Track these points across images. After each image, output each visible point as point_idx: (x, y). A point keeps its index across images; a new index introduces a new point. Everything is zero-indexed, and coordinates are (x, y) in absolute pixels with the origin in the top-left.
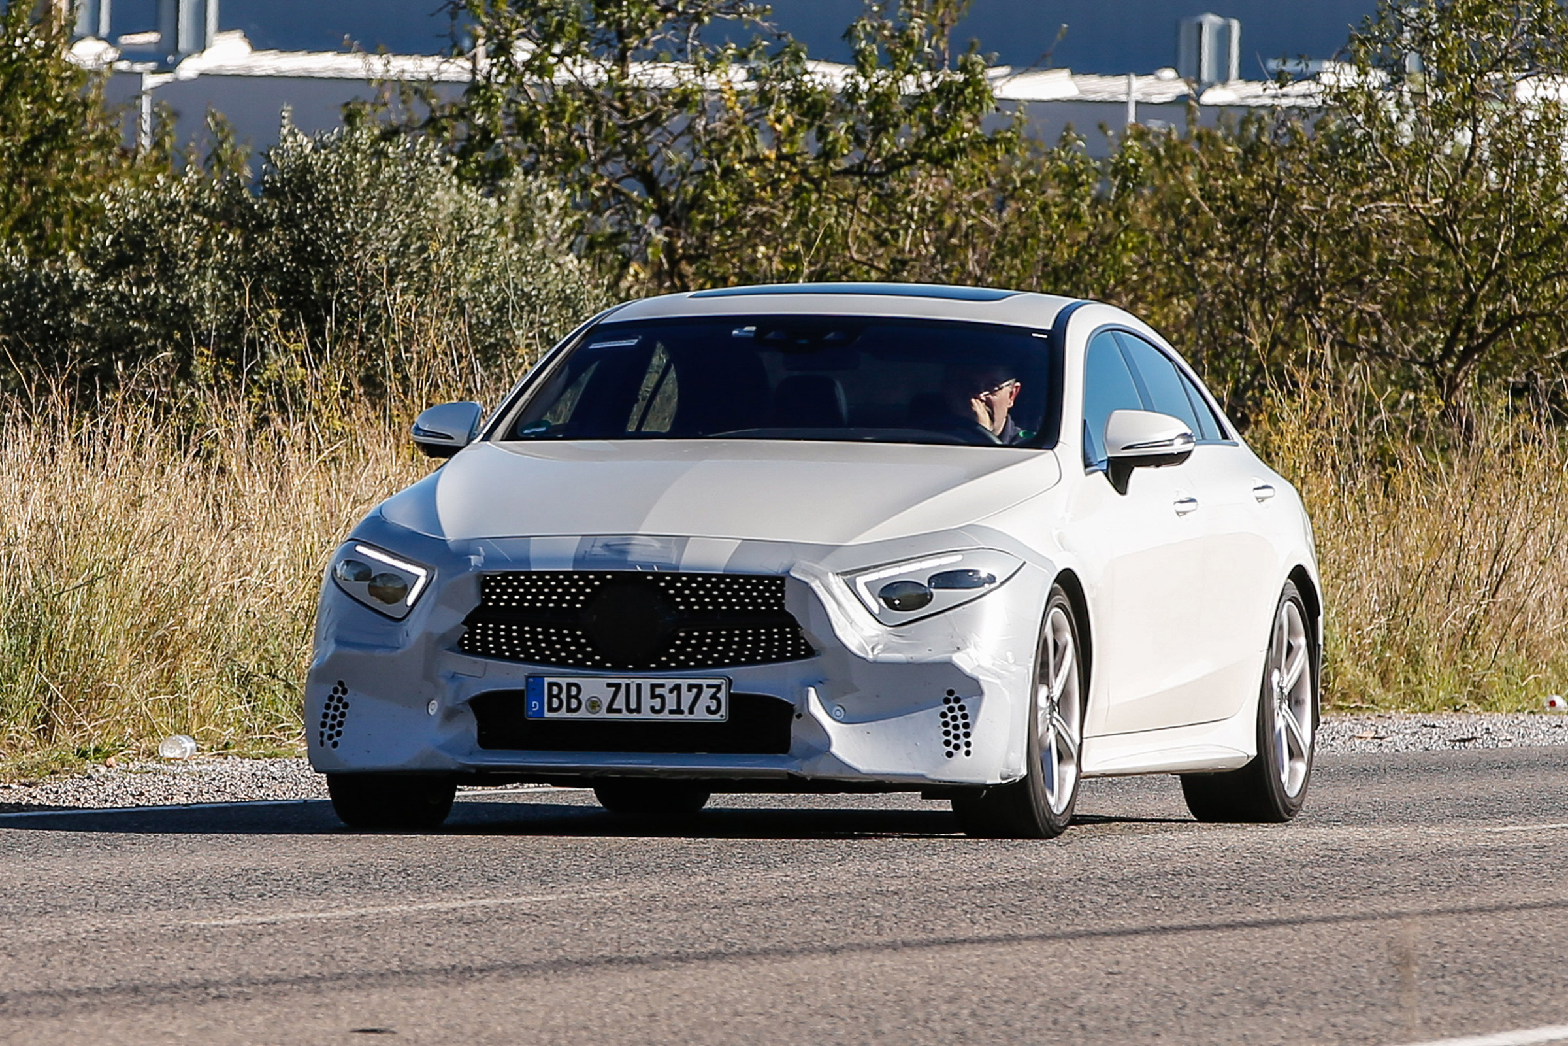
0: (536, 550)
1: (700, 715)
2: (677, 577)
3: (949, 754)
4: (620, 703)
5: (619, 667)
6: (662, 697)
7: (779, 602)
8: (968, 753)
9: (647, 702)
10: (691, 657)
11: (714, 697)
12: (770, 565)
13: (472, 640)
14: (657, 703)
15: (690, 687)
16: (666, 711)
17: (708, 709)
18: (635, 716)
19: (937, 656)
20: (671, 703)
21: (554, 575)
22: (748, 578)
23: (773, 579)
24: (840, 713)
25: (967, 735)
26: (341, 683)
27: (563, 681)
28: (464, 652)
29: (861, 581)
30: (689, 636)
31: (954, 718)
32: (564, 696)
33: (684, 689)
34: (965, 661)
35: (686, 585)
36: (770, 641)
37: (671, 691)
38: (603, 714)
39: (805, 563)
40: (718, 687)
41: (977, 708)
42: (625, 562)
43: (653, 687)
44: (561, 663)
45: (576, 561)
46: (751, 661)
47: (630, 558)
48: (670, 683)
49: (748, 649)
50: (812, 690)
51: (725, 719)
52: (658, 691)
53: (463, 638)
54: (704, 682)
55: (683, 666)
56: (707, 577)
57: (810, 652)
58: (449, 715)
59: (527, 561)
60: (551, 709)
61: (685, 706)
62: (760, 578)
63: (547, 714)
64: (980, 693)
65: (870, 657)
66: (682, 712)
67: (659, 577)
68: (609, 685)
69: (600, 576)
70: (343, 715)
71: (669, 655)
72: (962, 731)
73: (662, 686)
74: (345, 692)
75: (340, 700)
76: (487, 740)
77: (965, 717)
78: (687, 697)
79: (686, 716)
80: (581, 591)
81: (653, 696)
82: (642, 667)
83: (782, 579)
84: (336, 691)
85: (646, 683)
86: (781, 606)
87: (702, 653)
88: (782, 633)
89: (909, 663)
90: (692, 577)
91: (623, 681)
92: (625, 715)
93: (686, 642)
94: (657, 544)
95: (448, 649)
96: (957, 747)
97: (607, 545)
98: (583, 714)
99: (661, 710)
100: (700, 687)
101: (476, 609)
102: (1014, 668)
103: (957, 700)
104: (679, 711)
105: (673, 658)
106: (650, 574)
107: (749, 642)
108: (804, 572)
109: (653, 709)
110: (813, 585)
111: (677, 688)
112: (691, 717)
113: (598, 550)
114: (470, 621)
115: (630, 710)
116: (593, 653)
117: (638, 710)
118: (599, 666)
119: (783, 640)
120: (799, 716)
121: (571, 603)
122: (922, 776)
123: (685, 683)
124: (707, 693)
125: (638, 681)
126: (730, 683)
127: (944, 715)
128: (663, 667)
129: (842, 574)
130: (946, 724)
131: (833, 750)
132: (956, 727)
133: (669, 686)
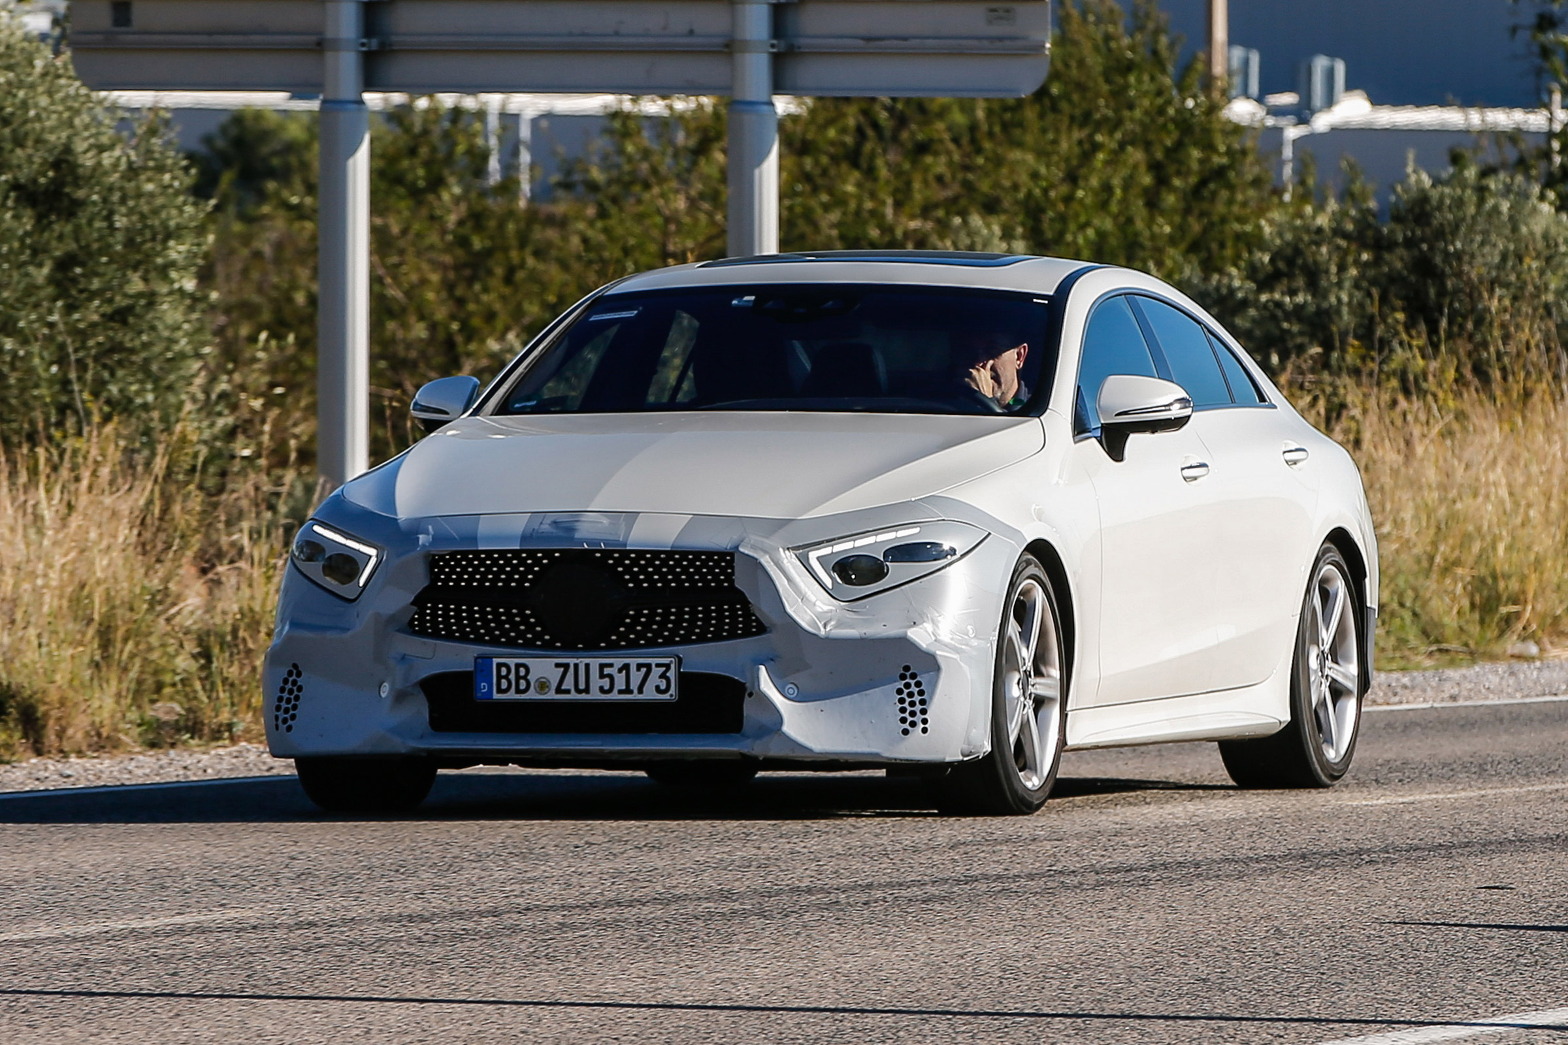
0: (484, 528)
1: (650, 694)
2: (625, 554)
3: (906, 732)
4: (569, 683)
5: (569, 647)
6: (611, 677)
7: (730, 578)
8: (925, 730)
9: (596, 682)
10: (640, 635)
11: (663, 676)
12: (718, 540)
13: (422, 620)
14: (606, 683)
15: (639, 666)
16: (615, 691)
17: (658, 689)
18: (583, 696)
19: (892, 631)
20: (620, 683)
21: (503, 553)
22: (697, 554)
23: (722, 555)
24: (792, 690)
25: (924, 712)
26: (295, 666)
27: (512, 662)
28: (415, 633)
29: (813, 556)
30: (639, 614)
31: (911, 695)
32: (512, 677)
33: (633, 668)
34: (920, 636)
35: (635, 562)
36: (720, 618)
37: (620, 671)
38: (551, 695)
39: (754, 538)
40: (668, 666)
41: (934, 684)
42: (572, 539)
43: (602, 666)
44: (511, 643)
45: (524, 538)
46: (702, 639)
47: (577, 535)
48: (619, 662)
49: (699, 627)
50: (762, 668)
51: (675, 698)
52: (607, 671)
53: (413, 619)
54: (653, 661)
55: (633, 645)
56: (656, 554)
57: (762, 629)
58: (400, 697)
59: (474, 539)
60: (500, 691)
61: (634, 686)
62: (710, 554)
63: (496, 696)
64: (937, 668)
65: (822, 632)
66: (631, 692)
67: (607, 554)
68: (558, 665)
69: (548, 554)
70: (297, 698)
71: (619, 634)
72: (918, 708)
73: (611, 665)
74: (299, 674)
75: (294, 683)
76: (439, 723)
77: (921, 693)
78: (636, 677)
79: (635, 696)
80: (529, 569)
81: (602, 676)
82: (592, 647)
83: (732, 555)
84: (290, 673)
85: (595, 663)
86: (731, 582)
87: (652, 631)
88: (733, 610)
89: (862, 639)
90: (641, 554)
91: (572, 661)
92: (574, 696)
93: (635, 620)
94: (605, 521)
95: (398, 631)
96: (913, 724)
97: (555, 522)
98: (532, 695)
99: (610, 691)
100: (648, 667)
101: (425, 590)
102: (975, 643)
103: (913, 676)
104: (628, 691)
105: (622, 636)
106: (598, 551)
107: (700, 619)
108: (754, 547)
109: (602, 690)
110: (763, 561)
111: (626, 667)
112: (640, 697)
113: (546, 527)
114: (419, 601)
115: (578, 691)
116: (543, 633)
117: (587, 690)
118: (548, 646)
119: (734, 616)
120: (751, 695)
121: (520, 582)
122: (877, 755)
123: (633, 662)
124: (656, 672)
125: (587, 661)
126: (680, 661)
127: (900, 691)
128: (613, 646)
129: (794, 549)
130: (902, 701)
131: (784, 729)
132: (912, 704)
133: (617, 665)
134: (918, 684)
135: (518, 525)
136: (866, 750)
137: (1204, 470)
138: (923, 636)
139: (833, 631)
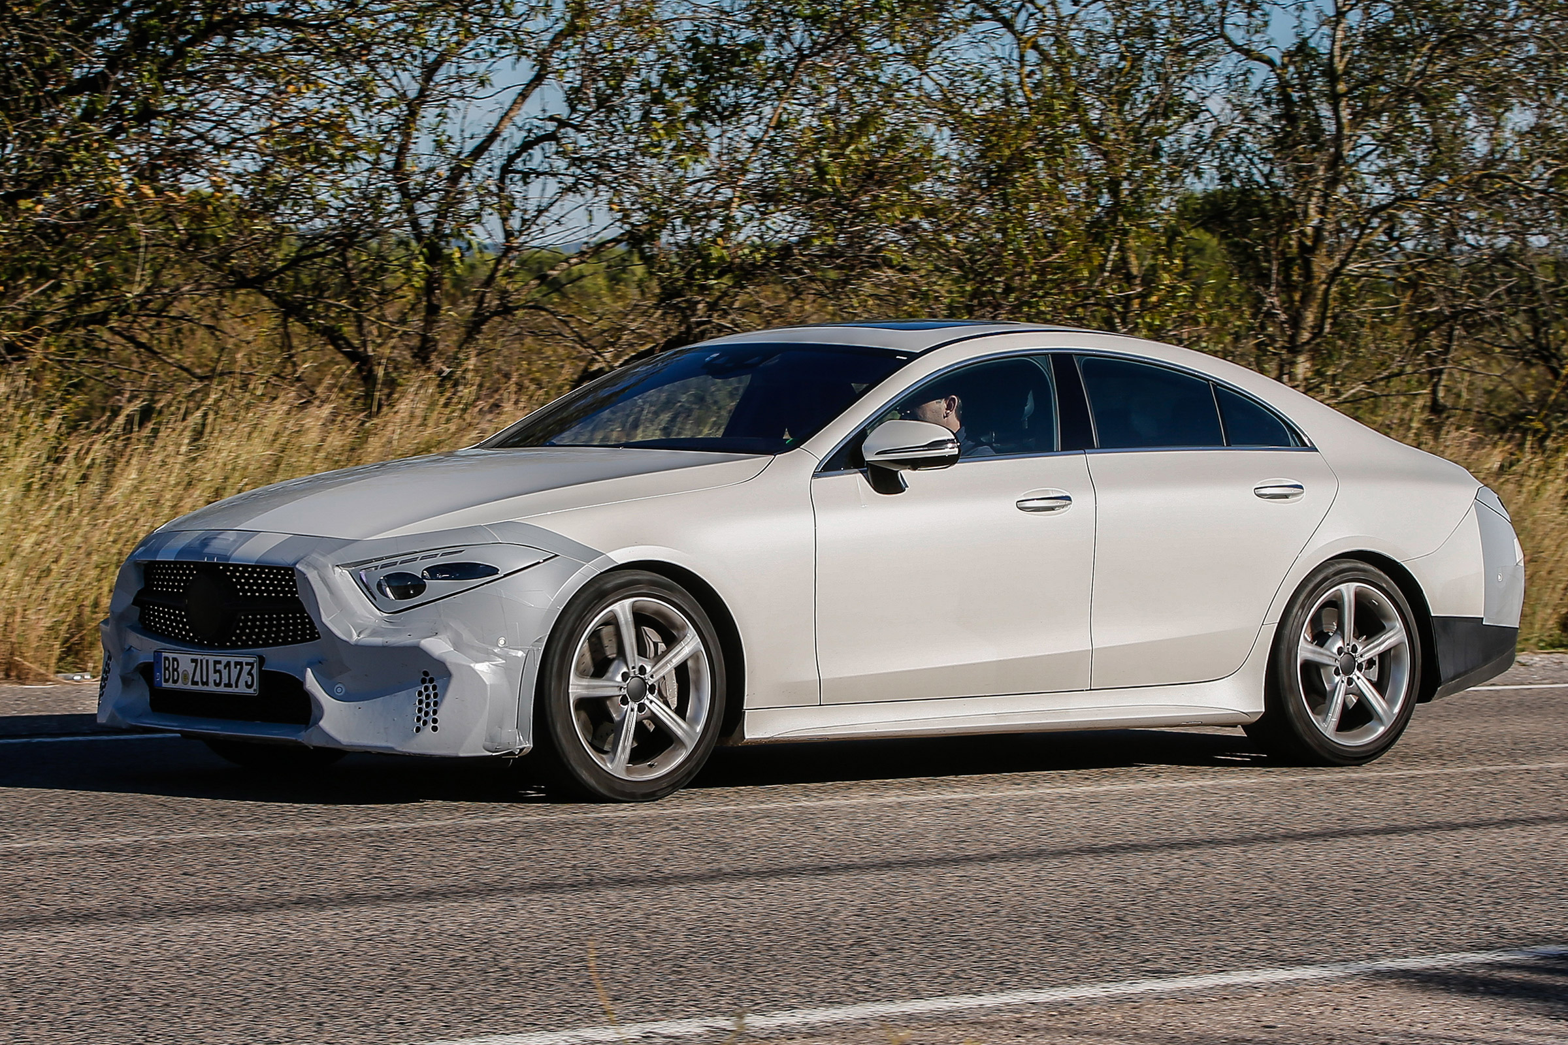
1: (242, 689)
2: (236, 566)
3: (418, 730)
4: (198, 677)
5: (210, 646)
6: (220, 672)
8: (435, 729)
9: (214, 677)
10: (249, 637)
11: (250, 673)
12: (285, 559)
14: (217, 677)
15: (237, 663)
16: (222, 684)
17: (246, 683)
18: (205, 688)
20: (225, 680)
21: (173, 563)
22: (278, 569)
23: (287, 569)
24: (340, 689)
25: (435, 712)
27: (171, 656)
30: (247, 619)
31: (428, 697)
32: (171, 669)
33: (233, 665)
35: (242, 574)
36: (295, 624)
37: (225, 667)
38: (189, 686)
40: (252, 664)
41: (446, 688)
42: (200, 554)
43: (216, 662)
44: (181, 641)
48: (224, 660)
50: (309, 670)
51: (256, 693)
52: (218, 667)
53: (136, 618)
54: (244, 660)
55: (243, 645)
56: (254, 568)
57: (315, 635)
58: (124, 682)
59: (158, 551)
60: (166, 681)
61: (233, 682)
62: (285, 569)
63: (164, 685)
64: (449, 675)
65: (355, 639)
66: (231, 686)
68: (193, 661)
69: (196, 565)
71: (237, 636)
72: (431, 709)
73: (220, 662)
77: (436, 695)
78: (235, 672)
79: (233, 690)
81: (216, 671)
82: (221, 646)
83: (292, 570)
85: (212, 659)
86: (293, 593)
87: (255, 634)
88: (301, 618)
89: (387, 647)
90: (245, 567)
91: (199, 657)
92: (200, 687)
93: (245, 624)
95: (129, 628)
96: (425, 723)
98: (180, 685)
99: (220, 684)
100: (241, 664)
101: (139, 593)
103: (431, 680)
104: (229, 685)
105: (239, 638)
106: (222, 564)
107: (283, 625)
108: (305, 564)
109: (215, 684)
110: (309, 576)
111: (228, 664)
112: (236, 690)
115: (203, 683)
117: (206, 683)
119: (302, 624)
121: (178, 588)
122: (392, 748)
123: (233, 660)
124: (247, 668)
125: (207, 657)
126: (262, 660)
127: (420, 694)
128: (234, 646)
129: (344, 566)
130: (420, 702)
131: (321, 723)
132: (428, 705)
133: (224, 663)
136: (384, 744)
137: (1063, 502)
138: (438, 646)
139: (365, 639)
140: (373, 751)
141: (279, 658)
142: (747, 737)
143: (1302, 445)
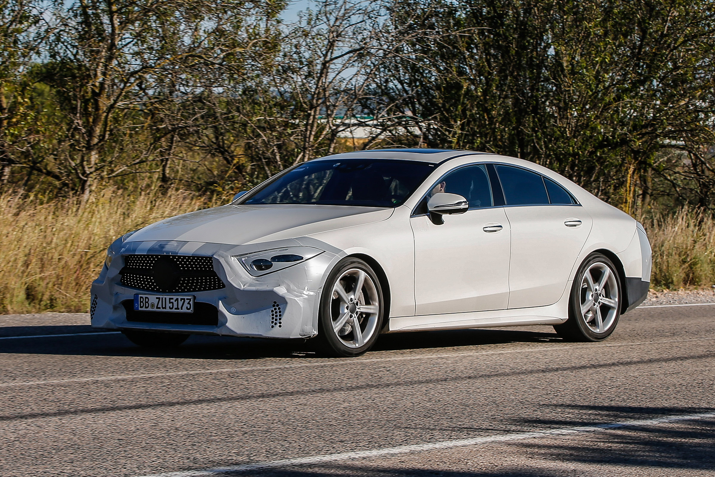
1: (184, 310)
2: (179, 257)
3: (273, 327)
4: (160, 306)
5: (164, 292)
6: (172, 303)
7: (212, 267)
8: (280, 326)
9: (168, 305)
10: (185, 287)
11: (189, 303)
12: (207, 253)
13: (124, 280)
14: (171, 305)
15: (181, 299)
16: (174, 308)
17: (187, 308)
18: (164, 310)
20: (175, 306)
21: (144, 255)
22: (202, 257)
23: (209, 258)
24: (233, 310)
25: (280, 319)
26: (96, 295)
27: (144, 296)
28: (121, 285)
29: (243, 259)
30: (184, 280)
31: (276, 312)
32: (144, 302)
33: (179, 300)
35: (183, 260)
36: (210, 282)
37: (175, 301)
38: (155, 309)
39: (219, 252)
40: (190, 299)
41: (285, 309)
43: (170, 299)
44: (148, 290)
45: (150, 250)
46: (205, 290)
47: (164, 250)
48: (175, 298)
49: (204, 285)
50: (220, 301)
51: (192, 312)
52: (171, 301)
53: (120, 280)
54: (186, 297)
55: (183, 291)
56: (189, 257)
57: (224, 286)
58: (115, 308)
59: (135, 250)
60: (141, 307)
61: (180, 307)
62: (206, 258)
63: (140, 309)
64: (286, 303)
65: (242, 287)
67: (174, 257)
68: (157, 298)
69: (157, 256)
70: (95, 307)
71: (179, 287)
72: (278, 318)
73: (172, 299)
74: (97, 299)
75: (95, 301)
76: (129, 318)
77: (280, 312)
78: (180, 304)
79: (180, 311)
80: (152, 262)
81: (170, 303)
82: (171, 292)
83: (212, 258)
84: (95, 298)
85: (168, 297)
88: (214, 279)
89: (256, 291)
90: (184, 257)
91: (161, 297)
92: (161, 310)
94: (175, 244)
95: (117, 284)
96: (276, 324)
97: (160, 245)
98: (150, 309)
99: (172, 308)
100: (184, 299)
101: (123, 269)
103: (278, 305)
104: (178, 308)
106: (171, 256)
107: (204, 282)
108: (219, 256)
109: (170, 308)
110: (220, 261)
111: (177, 299)
112: (182, 311)
113: (158, 246)
114: (122, 273)
115: (163, 308)
116: (156, 286)
117: (165, 308)
118: (158, 291)
119: (215, 281)
120: (217, 311)
121: (149, 267)
122: (261, 335)
123: (179, 298)
124: (187, 301)
125: (165, 297)
126: (195, 298)
127: (272, 311)
128: (177, 291)
129: (235, 256)
130: (273, 315)
131: (227, 324)
132: (276, 316)
133: (175, 299)
134: (279, 309)
135: (149, 245)
136: (257, 333)
137: (500, 228)
138: (281, 290)
139: (247, 288)
140: (250, 336)
141: (203, 296)
142: (390, 329)
143: (575, 203)
